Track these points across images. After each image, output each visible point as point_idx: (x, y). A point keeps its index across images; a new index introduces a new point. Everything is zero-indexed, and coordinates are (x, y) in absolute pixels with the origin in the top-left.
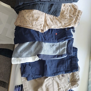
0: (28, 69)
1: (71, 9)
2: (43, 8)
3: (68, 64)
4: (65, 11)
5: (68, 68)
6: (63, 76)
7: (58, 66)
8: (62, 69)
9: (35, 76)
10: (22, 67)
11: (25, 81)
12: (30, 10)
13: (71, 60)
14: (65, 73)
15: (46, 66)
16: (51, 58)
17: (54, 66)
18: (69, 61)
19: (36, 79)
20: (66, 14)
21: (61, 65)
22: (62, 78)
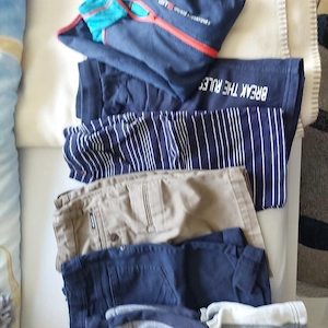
6: (115, 237)
9: (217, 248)
10: (265, 286)
11: (249, 227)
13: (92, 298)
14: (106, 251)
16: (161, 314)
19: (209, 232)
21: (126, 279)
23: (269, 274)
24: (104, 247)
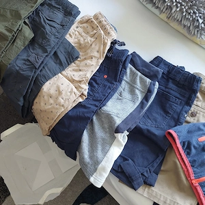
0: (130, 167)
1: (84, 28)
2: (50, 70)
3: (174, 89)
4: (79, 40)
5: (184, 96)
6: (193, 115)
7: (166, 112)
8: (178, 108)
9: (153, 166)
10: (119, 174)
11: (150, 191)
12: (39, 94)
13: (171, 80)
14: (190, 106)
15: (148, 130)
16: (140, 112)
17: (159, 118)
18: (171, 85)
19: (162, 168)
20: (85, 40)
21: (168, 105)
22: (196, 118)
23: (121, 180)
24: (193, 106)
